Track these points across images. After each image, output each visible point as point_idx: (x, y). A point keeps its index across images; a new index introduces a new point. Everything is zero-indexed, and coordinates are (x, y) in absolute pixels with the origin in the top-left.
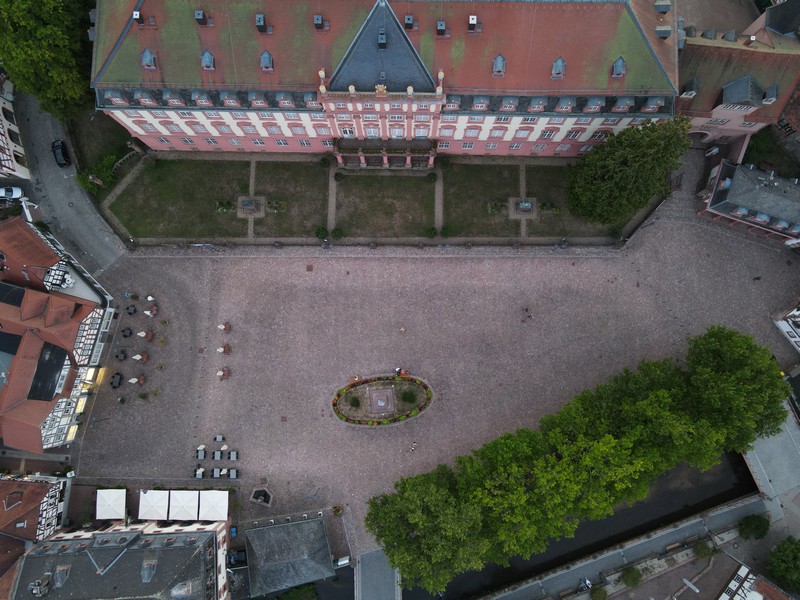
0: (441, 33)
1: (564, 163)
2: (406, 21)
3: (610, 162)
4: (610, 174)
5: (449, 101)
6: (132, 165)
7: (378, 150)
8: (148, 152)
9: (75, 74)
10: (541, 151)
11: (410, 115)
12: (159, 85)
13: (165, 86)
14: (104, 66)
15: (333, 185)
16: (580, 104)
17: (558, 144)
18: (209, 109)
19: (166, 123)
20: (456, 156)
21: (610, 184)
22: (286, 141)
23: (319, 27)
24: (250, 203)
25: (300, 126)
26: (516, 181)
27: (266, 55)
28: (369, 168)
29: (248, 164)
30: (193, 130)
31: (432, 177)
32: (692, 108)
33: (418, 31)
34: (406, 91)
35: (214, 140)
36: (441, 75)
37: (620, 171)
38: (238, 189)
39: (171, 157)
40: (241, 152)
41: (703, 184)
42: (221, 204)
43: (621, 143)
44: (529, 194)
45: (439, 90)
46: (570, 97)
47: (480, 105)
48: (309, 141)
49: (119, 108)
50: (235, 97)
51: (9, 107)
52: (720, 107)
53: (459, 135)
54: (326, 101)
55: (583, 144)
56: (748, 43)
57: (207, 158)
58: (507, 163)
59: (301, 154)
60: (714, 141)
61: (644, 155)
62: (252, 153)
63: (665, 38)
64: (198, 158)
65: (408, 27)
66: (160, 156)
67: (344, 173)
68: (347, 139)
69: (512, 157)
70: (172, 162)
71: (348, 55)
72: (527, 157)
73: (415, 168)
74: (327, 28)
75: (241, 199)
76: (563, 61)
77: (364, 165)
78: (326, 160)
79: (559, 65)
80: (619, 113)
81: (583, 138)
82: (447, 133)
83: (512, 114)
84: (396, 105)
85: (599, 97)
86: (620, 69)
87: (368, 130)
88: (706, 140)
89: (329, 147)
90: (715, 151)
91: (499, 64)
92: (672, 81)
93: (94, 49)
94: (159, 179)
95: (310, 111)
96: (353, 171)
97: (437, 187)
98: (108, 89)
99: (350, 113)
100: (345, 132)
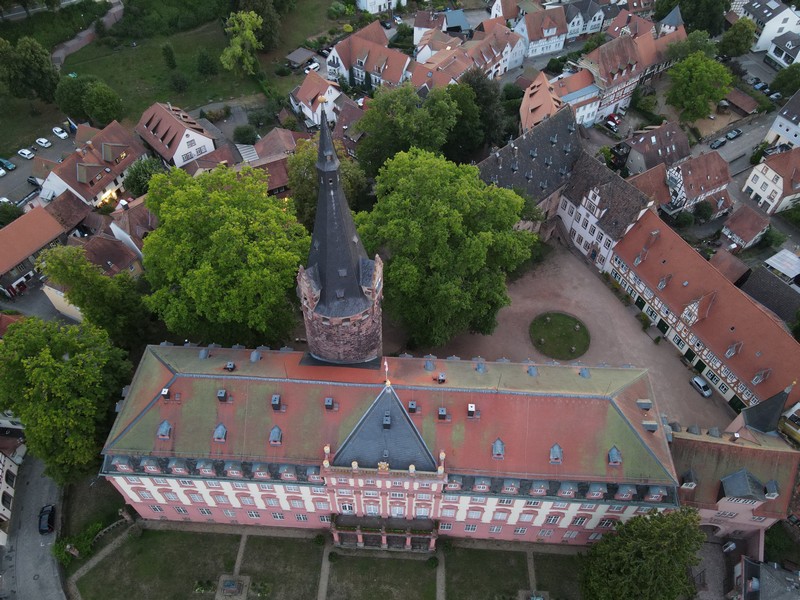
0: (442, 417)
1: (573, 552)
2: (410, 406)
3: (622, 553)
4: (626, 566)
5: (451, 481)
6: (116, 534)
7: (377, 528)
8: (138, 520)
9: (92, 442)
10: (549, 537)
11: (411, 494)
12: (168, 453)
13: (173, 455)
14: (120, 434)
15: (326, 565)
16: (582, 490)
17: (565, 530)
18: (211, 478)
19: (164, 491)
20: (459, 539)
21: (628, 580)
22: (283, 514)
23: (329, 408)
24: (232, 583)
25: (299, 499)
26: (525, 570)
27: (276, 430)
28: (367, 548)
29: (238, 538)
30: (190, 499)
31: (433, 562)
32: (696, 499)
33: (421, 415)
34: (408, 469)
35: (209, 510)
36: (442, 456)
37: (636, 564)
38: (222, 565)
39: (160, 527)
40: (234, 525)
41: (729, 584)
42: (200, 583)
43: (631, 533)
44: (540, 587)
45: (441, 470)
46: (572, 482)
47: (482, 486)
48: (306, 515)
49: (123, 474)
50: (239, 468)
51: (14, 470)
52: (724, 500)
53: (461, 516)
54: (329, 476)
55: (590, 532)
56: (734, 439)
57: (197, 529)
58: (513, 549)
59: (296, 529)
60: (728, 535)
61: (658, 548)
62: (246, 526)
63: (653, 431)
64: (188, 529)
65: (412, 411)
66: (149, 526)
67: (340, 553)
68: (347, 516)
69: (517, 543)
70: (161, 532)
71: (354, 434)
72: (534, 543)
73: (415, 551)
74: (336, 409)
75: (224, 578)
76: (560, 448)
77: (361, 545)
78: (322, 537)
79: (556, 452)
80: (623, 501)
81: (591, 525)
82: (448, 513)
83: (515, 496)
84: (398, 482)
85: (600, 483)
86: (615, 456)
87: (368, 507)
88: (719, 534)
89: (327, 523)
90: (732, 546)
91: (498, 448)
92: (668, 470)
93: (117, 419)
94: (140, 552)
95: (311, 484)
96: (349, 551)
97: (438, 574)
98: (118, 456)
99: (353, 488)
100: (345, 508)
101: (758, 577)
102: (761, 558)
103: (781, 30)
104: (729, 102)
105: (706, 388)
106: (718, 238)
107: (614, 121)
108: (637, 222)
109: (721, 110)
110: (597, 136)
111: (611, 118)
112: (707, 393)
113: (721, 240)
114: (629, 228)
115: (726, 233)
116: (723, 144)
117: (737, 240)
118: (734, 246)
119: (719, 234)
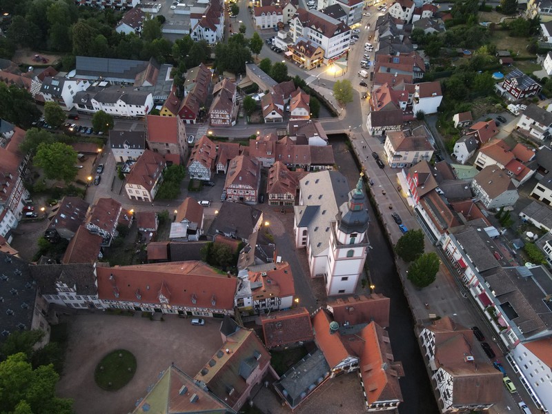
32: (239, 392)
52: (247, 380)
56: (228, 353)
60: (262, 381)
63: (198, 399)
88: (259, 384)
90: (267, 383)
101: (284, 389)
102: (279, 378)
103: (72, 92)
104: (82, 153)
105: (200, 321)
106: (142, 235)
107: (30, 211)
108: (97, 278)
109: (82, 160)
110: (28, 227)
111: (25, 210)
112: (203, 323)
113: (144, 236)
114: (96, 283)
115: (142, 229)
116: (100, 179)
117: (150, 230)
118: (151, 234)
119: (140, 234)
